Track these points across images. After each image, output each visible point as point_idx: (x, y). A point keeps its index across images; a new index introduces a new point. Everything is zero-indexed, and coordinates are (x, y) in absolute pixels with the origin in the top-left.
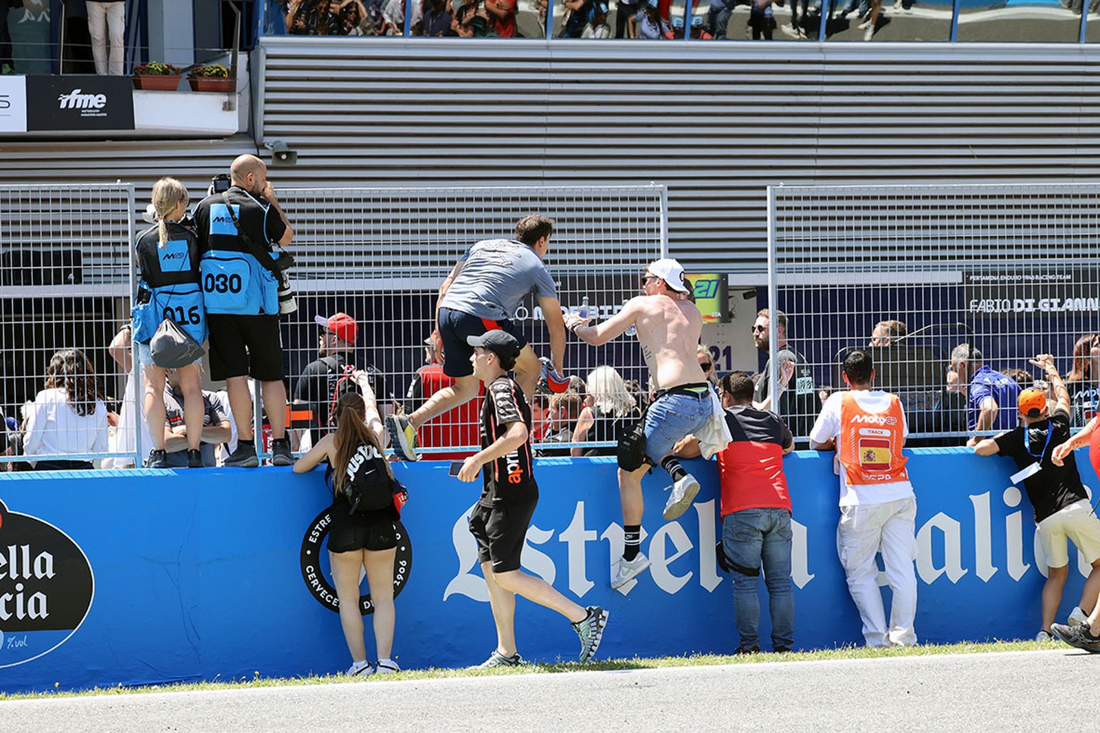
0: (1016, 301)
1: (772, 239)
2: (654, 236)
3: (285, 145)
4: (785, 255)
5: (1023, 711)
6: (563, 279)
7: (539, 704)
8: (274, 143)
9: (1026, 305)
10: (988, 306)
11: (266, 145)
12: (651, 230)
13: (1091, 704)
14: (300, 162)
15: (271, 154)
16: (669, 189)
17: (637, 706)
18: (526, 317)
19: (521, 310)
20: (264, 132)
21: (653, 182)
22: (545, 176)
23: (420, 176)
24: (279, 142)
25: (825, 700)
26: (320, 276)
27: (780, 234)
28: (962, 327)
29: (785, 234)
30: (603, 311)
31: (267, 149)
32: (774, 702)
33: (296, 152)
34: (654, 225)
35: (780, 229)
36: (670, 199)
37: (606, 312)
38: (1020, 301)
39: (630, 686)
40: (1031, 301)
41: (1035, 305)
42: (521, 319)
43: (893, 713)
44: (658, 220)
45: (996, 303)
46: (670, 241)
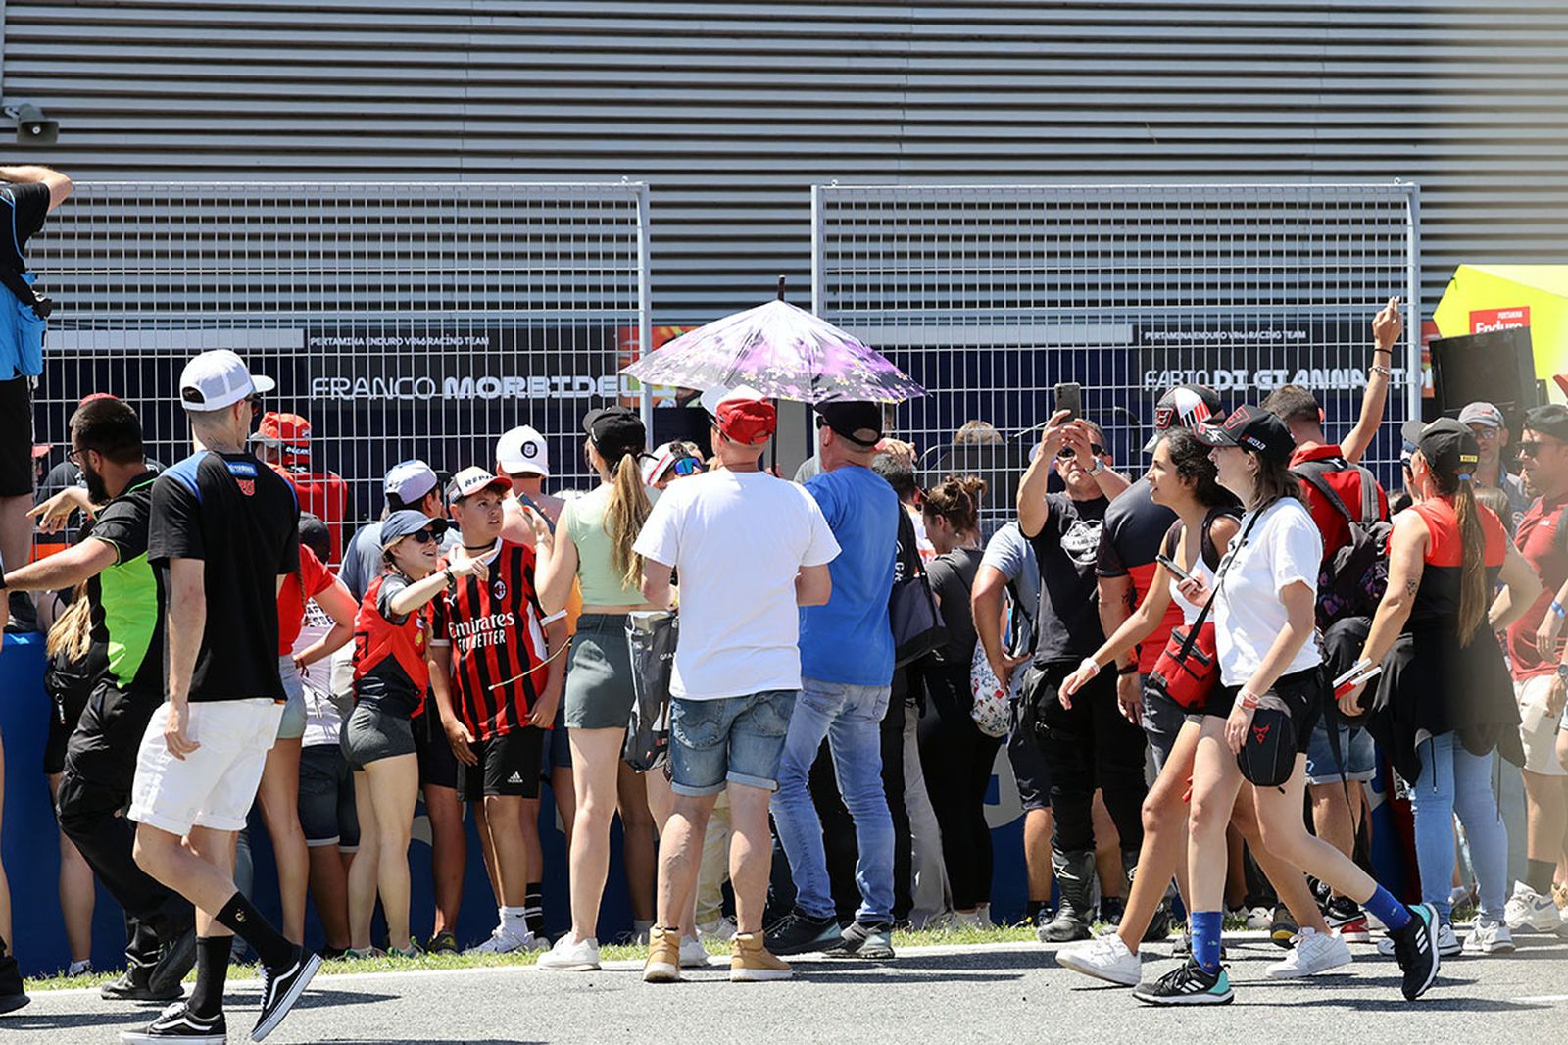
0: (1218, 373)
1: (819, 272)
2: (627, 266)
3: (38, 110)
4: (841, 297)
5: (1203, 1030)
6: (493, 334)
7: (432, 1018)
8: (22, 107)
9: (1235, 380)
10: (1173, 380)
11: (7, 111)
12: (623, 256)
13: (1313, 1018)
14: (63, 140)
15: (15, 125)
16: (653, 188)
17: (588, 1021)
18: (433, 394)
19: (426, 382)
20: (4, 89)
21: (625, 178)
22: (465, 166)
23: (261, 164)
24: (29, 105)
25: (890, 1012)
26: (99, 325)
27: (832, 263)
28: (1121, 415)
29: (840, 264)
30: (556, 385)
31: (9, 117)
32: (809, 1015)
33: (56, 124)
34: (628, 247)
35: (832, 255)
36: (653, 205)
37: (562, 387)
38: (1225, 373)
39: (581, 990)
40: (1242, 374)
41: (1250, 379)
42: (422, 397)
43: (997, 1033)
44: (634, 239)
45: (1185, 376)
46: (654, 272)
